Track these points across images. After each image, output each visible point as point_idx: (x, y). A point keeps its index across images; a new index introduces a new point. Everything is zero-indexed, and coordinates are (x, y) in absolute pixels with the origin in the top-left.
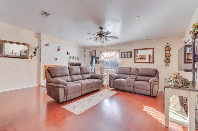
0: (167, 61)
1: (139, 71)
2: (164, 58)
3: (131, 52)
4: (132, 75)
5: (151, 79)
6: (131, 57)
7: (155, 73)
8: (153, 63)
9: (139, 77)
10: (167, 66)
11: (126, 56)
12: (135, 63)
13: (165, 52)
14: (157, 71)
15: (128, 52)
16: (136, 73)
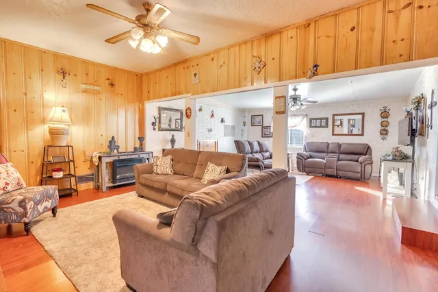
0: (384, 133)
1: (342, 147)
2: (379, 128)
3: (327, 119)
4: (331, 153)
5: (362, 158)
6: (327, 126)
7: (367, 150)
8: (362, 135)
9: (342, 156)
10: (383, 139)
11: (318, 124)
12: (333, 135)
13: (381, 120)
14: (369, 148)
15: (321, 119)
16: (337, 150)
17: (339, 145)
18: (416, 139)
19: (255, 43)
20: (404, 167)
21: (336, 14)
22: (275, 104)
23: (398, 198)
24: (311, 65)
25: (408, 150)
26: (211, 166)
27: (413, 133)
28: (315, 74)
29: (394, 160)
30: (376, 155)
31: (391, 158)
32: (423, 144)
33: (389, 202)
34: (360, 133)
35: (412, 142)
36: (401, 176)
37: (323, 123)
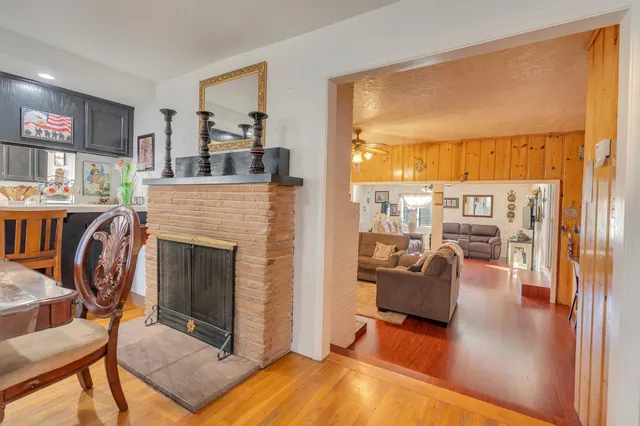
0: (511, 215)
1: (473, 229)
2: (507, 210)
3: (457, 199)
4: (463, 234)
5: (491, 240)
6: (457, 207)
7: (495, 232)
8: (491, 217)
9: (473, 237)
10: (510, 221)
11: (449, 204)
12: (464, 216)
13: (508, 203)
14: (497, 229)
15: (452, 199)
16: (467, 231)
17: (470, 227)
18: (536, 223)
19: (417, 147)
20: (527, 247)
21: (481, 140)
22: (434, 199)
23: (521, 271)
24: (463, 173)
25: (529, 233)
26: (380, 245)
27: (533, 219)
28: (466, 179)
29: (519, 241)
30: (504, 236)
31: (516, 240)
32: (539, 228)
33: (515, 276)
34: (489, 214)
35: (532, 228)
36: (524, 255)
37: (454, 203)
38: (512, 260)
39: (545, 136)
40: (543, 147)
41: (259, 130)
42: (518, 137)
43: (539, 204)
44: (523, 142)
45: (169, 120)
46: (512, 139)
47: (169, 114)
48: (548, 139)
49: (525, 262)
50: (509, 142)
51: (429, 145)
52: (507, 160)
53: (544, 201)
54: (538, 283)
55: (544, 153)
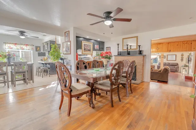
0: (182, 60)
2: (181, 59)
5: (176, 67)
6: (165, 58)
9: (170, 66)
10: (182, 62)
12: (167, 60)
13: (181, 57)
14: (178, 64)
16: (168, 65)
17: (169, 63)
19: (157, 44)
20: (187, 68)
21: (174, 42)
23: (185, 74)
24: (169, 50)
25: (187, 64)
27: (189, 61)
28: (170, 52)
29: (184, 67)
30: (180, 65)
32: (191, 63)
33: (183, 75)
34: (175, 60)
35: (189, 63)
36: (186, 70)
37: (164, 57)
38: (182, 72)
39: (192, 41)
40: (191, 43)
41: (139, 48)
42: (185, 41)
43: (191, 57)
44: (186, 42)
45: (118, 45)
46: (183, 42)
47: (118, 44)
48: (193, 41)
49: (186, 72)
50: (182, 42)
51: (160, 44)
52: (181, 47)
53: (192, 56)
54: (190, 76)
55: (192, 45)
